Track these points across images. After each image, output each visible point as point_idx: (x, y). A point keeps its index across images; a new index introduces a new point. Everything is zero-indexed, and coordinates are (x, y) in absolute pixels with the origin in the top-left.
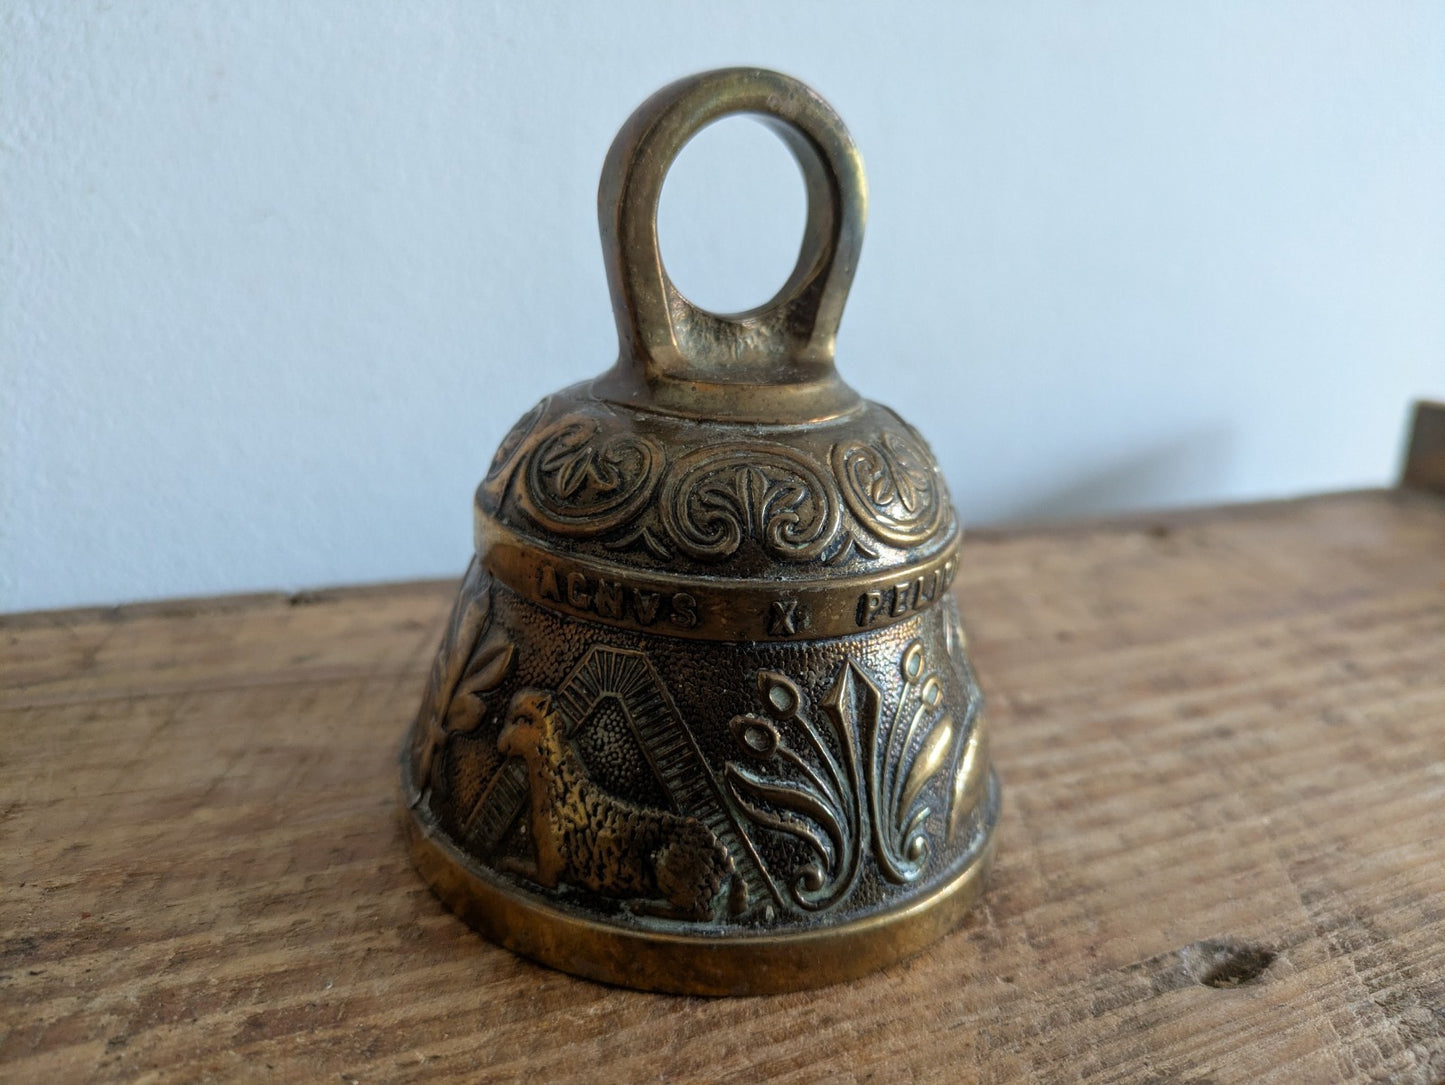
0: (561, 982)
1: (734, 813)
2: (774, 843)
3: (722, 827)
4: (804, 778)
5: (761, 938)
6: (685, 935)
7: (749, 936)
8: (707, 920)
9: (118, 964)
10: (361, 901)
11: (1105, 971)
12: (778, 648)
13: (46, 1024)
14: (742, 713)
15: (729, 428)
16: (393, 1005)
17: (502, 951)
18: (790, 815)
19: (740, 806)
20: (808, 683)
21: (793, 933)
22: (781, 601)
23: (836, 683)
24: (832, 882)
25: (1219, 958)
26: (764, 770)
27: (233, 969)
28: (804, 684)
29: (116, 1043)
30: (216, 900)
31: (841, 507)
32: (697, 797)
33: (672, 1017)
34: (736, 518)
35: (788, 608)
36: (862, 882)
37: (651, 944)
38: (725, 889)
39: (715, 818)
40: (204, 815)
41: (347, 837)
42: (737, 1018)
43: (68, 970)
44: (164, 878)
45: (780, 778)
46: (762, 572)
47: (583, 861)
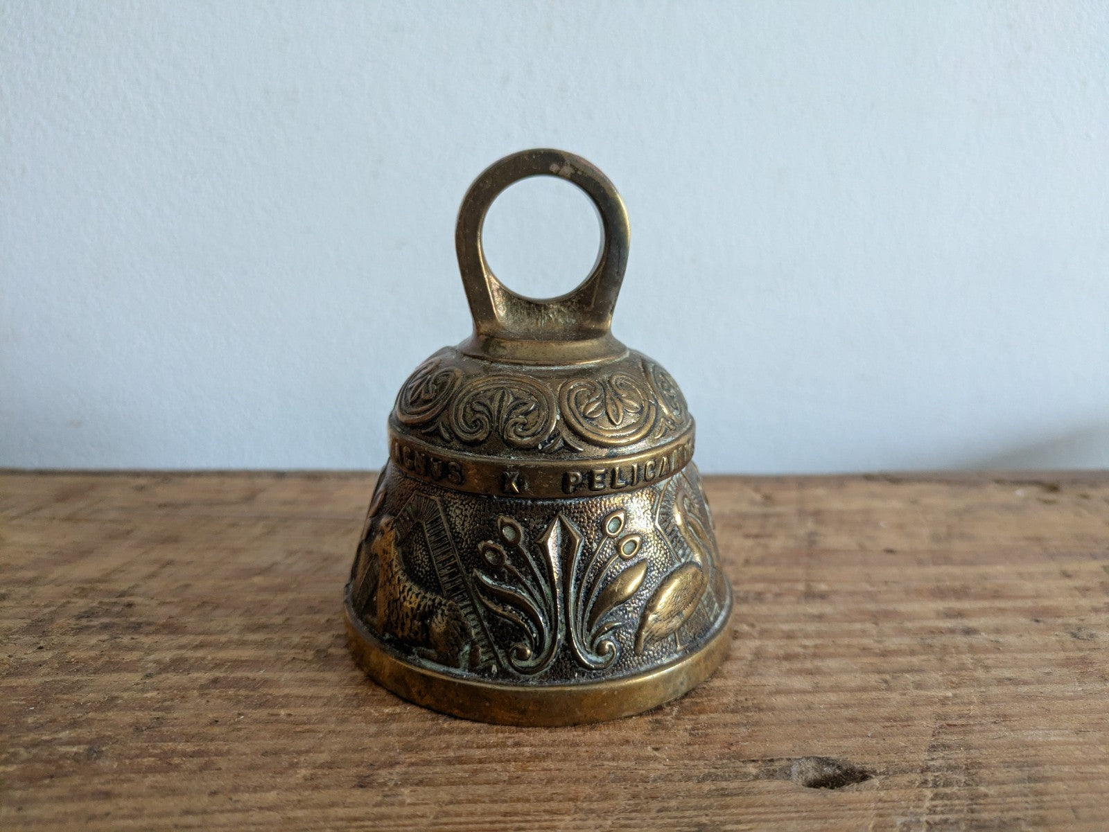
0: (381, 693)
1: (476, 601)
2: (499, 625)
3: (469, 610)
4: (521, 586)
5: (487, 685)
6: (443, 673)
7: (479, 681)
8: (457, 667)
9: (171, 642)
10: (306, 634)
11: (729, 759)
12: (512, 502)
13: (124, 662)
14: (486, 540)
15: (506, 366)
16: (287, 687)
17: (361, 672)
18: (510, 608)
19: (479, 598)
20: (529, 526)
21: (506, 685)
22: (509, 472)
23: (547, 529)
24: (536, 658)
25: (828, 771)
26: (496, 577)
27: (221, 655)
28: (526, 525)
29: (149, 676)
30: (236, 621)
31: (558, 417)
32: (456, 589)
33: (429, 723)
34: (489, 419)
35: (513, 476)
36: (558, 660)
37: (423, 676)
38: (467, 648)
39: (465, 603)
40: (257, 580)
41: (322, 601)
42: (465, 731)
43: (147, 641)
44: (217, 607)
45: (505, 583)
46: (500, 453)
47: (395, 619)
